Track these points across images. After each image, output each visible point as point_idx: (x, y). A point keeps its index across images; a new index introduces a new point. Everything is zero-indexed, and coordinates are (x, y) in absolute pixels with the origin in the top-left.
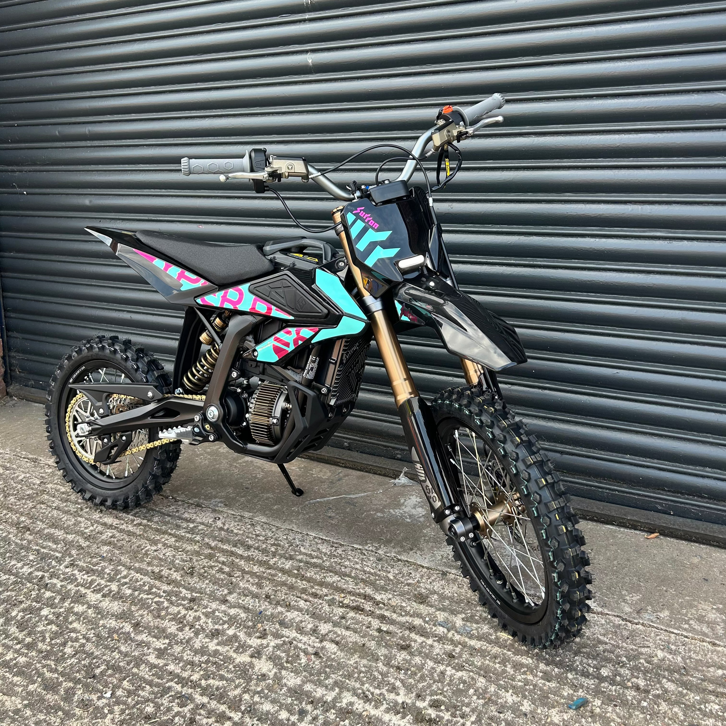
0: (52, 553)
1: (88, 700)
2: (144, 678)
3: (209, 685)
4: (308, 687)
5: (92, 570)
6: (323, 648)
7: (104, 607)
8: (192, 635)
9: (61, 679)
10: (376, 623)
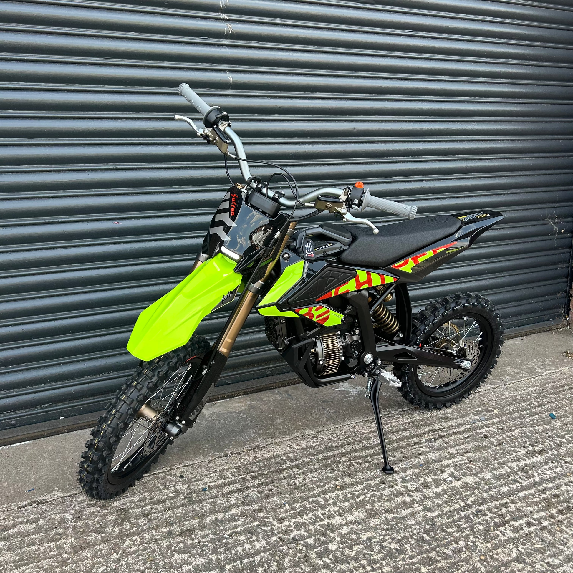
0: (249, 526)
1: (455, 549)
2: (449, 522)
3: (472, 502)
4: (496, 473)
5: (299, 513)
6: (468, 457)
7: (355, 519)
8: (420, 493)
9: (425, 556)
10: (460, 436)
